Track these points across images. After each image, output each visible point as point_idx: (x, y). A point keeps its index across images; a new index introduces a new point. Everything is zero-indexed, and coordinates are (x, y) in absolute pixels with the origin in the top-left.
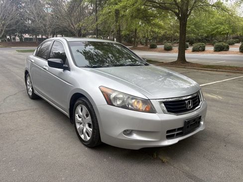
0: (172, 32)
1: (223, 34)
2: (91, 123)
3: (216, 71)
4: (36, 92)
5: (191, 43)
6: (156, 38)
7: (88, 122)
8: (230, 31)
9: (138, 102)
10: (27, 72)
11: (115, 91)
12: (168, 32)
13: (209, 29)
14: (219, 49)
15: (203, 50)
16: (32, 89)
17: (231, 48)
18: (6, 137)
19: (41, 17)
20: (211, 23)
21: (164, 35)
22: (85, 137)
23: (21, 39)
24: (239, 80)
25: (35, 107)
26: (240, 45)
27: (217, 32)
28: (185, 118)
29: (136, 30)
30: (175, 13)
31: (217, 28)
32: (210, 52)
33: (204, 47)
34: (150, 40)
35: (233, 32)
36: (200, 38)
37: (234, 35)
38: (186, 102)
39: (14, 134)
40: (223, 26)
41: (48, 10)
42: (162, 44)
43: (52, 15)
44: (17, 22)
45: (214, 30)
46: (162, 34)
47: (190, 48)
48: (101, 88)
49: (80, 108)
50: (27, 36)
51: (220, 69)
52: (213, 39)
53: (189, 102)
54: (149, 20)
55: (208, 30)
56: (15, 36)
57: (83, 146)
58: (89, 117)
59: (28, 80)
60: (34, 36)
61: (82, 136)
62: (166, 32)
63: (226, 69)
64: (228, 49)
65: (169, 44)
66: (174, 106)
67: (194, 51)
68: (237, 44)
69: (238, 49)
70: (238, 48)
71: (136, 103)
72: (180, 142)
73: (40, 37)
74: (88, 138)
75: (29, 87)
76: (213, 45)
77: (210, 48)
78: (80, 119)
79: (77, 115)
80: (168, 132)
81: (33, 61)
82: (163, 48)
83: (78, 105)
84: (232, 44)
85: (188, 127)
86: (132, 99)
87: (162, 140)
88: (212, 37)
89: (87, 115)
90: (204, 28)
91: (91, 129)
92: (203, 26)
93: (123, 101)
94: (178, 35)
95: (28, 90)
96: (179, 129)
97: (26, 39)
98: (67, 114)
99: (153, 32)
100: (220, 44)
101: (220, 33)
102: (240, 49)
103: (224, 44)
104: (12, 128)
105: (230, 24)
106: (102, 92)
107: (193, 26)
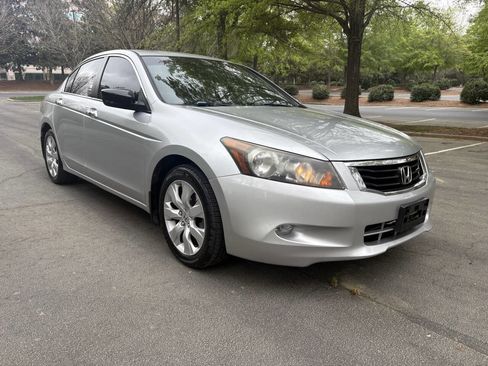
0: (328, 63)
1: (428, 68)
2: (203, 216)
3: (422, 135)
4: (67, 168)
5: (366, 87)
6: (295, 76)
7: (195, 215)
8: (442, 62)
9: (305, 168)
10: (46, 128)
11: (255, 145)
12: (320, 64)
13: (401, 57)
14: (421, 97)
15: (390, 99)
16: (59, 162)
17: (445, 96)
18: (14, 252)
19: (61, 29)
20: (403, 46)
21: (311, 70)
22: (187, 248)
23: (18, 76)
24: (470, 150)
25: (67, 198)
26: (460, 89)
27: (416, 63)
28: (399, 202)
29: (256, 58)
30: (339, 20)
31: (416, 56)
32: (402, 103)
33: (392, 92)
34: (283, 79)
35: (448, 63)
36: (382, 75)
37: (448, 71)
38: (402, 169)
39: (30, 246)
40: (427, 53)
41: (76, 15)
42: (309, 88)
43: (84, 26)
44: (12, 39)
45: (409, 60)
46: (309, 66)
47: (364, 96)
48: (225, 140)
49: (177, 187)
50: (31, 69)
51: (428, 131)
52: (407, 78)
53: (406, 169)
54: (284, 36)
55: (398, 61)
56: (7, 69)
57: (181, 266)
58: (198, 206)
59: (50, 145)
60: (46, 71)
61: (181, 248)
62: (315, 64)
63: (440, 132)
64: (439, 97)
65: (322, 87)
66: (377, 177)
67: (372, 100)
68: (454, 89)
69: (457, 98)
70: (459, 96)
71: (300, 171)
72: (389, 250)
73: (58, 71)
74: (195, 250)
75: (49, 159)
76: (408, 90)
77: (402, 96)
78: (176, 212)
79: (168, 204)
80: (368, 228)
81: (61, 102)
82: (311, 95)
83: (171, 181)
84: (445, 87)
85: (405, 220)
86: (294, 161)
87: (354, 245)
88: (406, 75)
89: (193, 202)
90: (389, 56)
91: (203, 231)
92: (389, 52)
93: (274, 168)
94: (340, 69)
95: (48, 165)
96: (387, 225)
97: (30, 75)
98: (145, 205)
99: (291, 62)
100: (423, 86)
101: (421, 67)
102: (462, 96)
103: (431, 87)
104: (24, 236)
105: (440, 49)
106: (229, 149)
107: (369, 52)
